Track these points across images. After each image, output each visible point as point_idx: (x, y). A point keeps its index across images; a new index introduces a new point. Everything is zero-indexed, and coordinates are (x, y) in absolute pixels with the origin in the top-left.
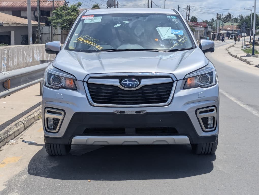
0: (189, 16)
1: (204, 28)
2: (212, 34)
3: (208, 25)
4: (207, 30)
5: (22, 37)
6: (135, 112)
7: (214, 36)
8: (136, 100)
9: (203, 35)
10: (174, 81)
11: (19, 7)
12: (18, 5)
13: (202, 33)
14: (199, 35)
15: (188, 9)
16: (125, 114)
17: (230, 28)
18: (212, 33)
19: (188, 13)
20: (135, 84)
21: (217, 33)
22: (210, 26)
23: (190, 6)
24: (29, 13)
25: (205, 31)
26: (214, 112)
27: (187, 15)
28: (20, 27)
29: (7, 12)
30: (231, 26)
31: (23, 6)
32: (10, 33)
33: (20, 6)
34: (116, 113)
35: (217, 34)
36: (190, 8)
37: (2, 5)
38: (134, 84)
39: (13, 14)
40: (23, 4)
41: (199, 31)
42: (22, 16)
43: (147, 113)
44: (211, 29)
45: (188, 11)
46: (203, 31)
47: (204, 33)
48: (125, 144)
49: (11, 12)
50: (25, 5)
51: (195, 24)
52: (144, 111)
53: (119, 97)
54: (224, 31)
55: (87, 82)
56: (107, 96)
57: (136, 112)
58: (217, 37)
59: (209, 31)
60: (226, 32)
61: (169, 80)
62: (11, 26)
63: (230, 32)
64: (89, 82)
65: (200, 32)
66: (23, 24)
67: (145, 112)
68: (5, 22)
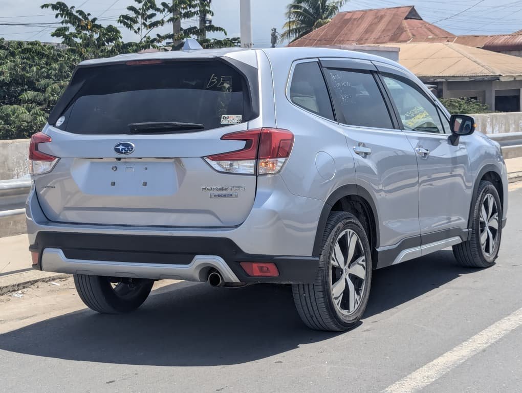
32: (518, 91)
62: (517, 79)
68: (504, 74)
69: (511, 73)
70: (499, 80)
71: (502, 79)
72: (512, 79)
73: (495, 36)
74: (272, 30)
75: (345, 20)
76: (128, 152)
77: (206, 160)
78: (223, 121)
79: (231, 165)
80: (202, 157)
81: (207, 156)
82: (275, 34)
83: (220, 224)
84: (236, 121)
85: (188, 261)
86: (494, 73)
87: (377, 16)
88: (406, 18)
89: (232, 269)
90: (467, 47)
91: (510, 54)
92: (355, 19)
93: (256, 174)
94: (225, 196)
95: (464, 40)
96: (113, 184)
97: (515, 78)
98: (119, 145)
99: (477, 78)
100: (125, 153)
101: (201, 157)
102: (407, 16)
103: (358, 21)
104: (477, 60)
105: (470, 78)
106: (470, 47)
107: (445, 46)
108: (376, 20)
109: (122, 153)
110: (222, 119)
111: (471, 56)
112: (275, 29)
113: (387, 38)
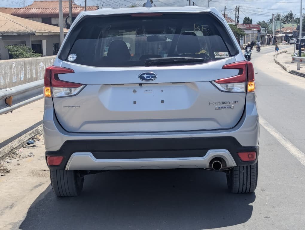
0: (238, 18)
1: (257, 31)
2: (268, 38)
3: (262, 28)
4: (260, 33)
5: (54, 45)
7: (270, 40)
9: (255, 40)
11: (49, 14)
12: (48, 11)
13: (255, 36)
14: (251, 39)
15: (237, 9)
17: (289, 31)
18: (266, 37)
19: (237, 14)
21: (272, 36)
22: (264, 29)
23: (239, 6)
24: (61, 20)
25: (258, 34)
27: (236, 17)
28: (51, 35)
29: (37, 19)
30: (291, 28)
31: (53, 12)
32: (41, 41)
33: (50, 12)
35: (273, 38)
36: (239, 8)
37: (32, 12)
39: (43, 22)
40: (54, 11)
41: (250, 35)
42: (52, 23)
44: (266, 32)
45: (237, 12)
46: (256, 35)
47: (257, 37)
49: (41, 20)
50: (55, 11)
51: (246, 27)
54: (283, 34)
58: (272, 41)
59: (262, 34)
60: (284, 35)
62: (43, 34)
63: (290, 35)
65: (252, 36)
66: (55, 32)
68: (37, 31)
69: (40, 30)
70: (35, 34)
71: (36, 34)
76: (152, 79)
77: (214, 83)
78: (217, 56)
79: (227, 86)
80: (211, 82)
81: (214, 81)
83: (220, 127)
84: (225, 56)
85: (203, 155)
86: (31, 30)
89: (234, 159)
93: (246, 92)
94: (226, 107)
96: (135, 102)
97: (42, 34)
98: (143, 74)
99: (21, 33)
100: (149, 80)
101: (209, 81)
105: (17, 33)
109: (147, 80)
110: (215, 55)
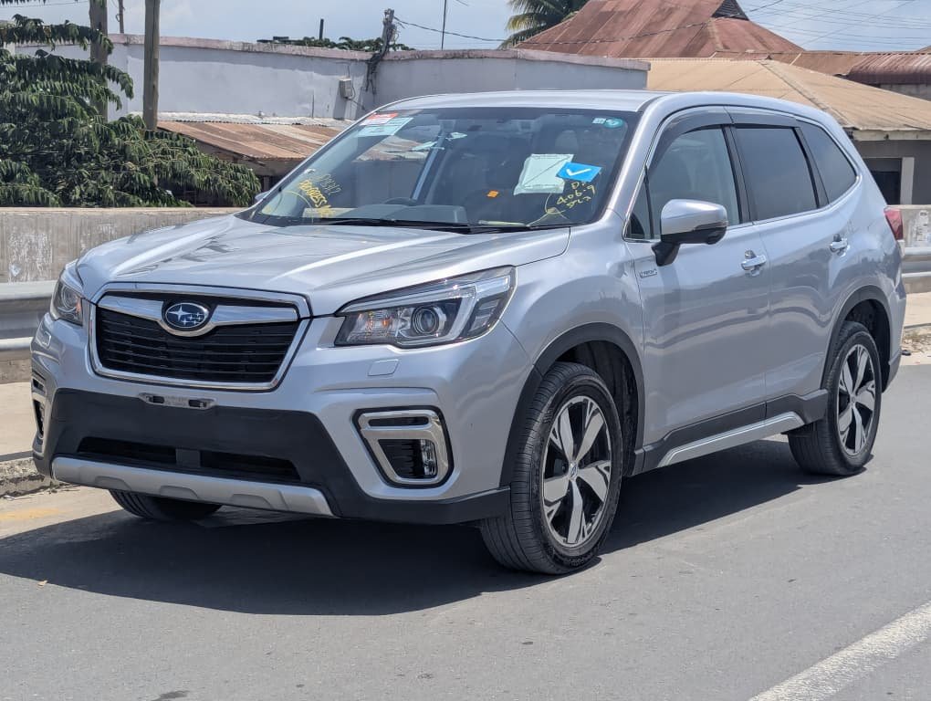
6: (187, 403)
8: (199, 366)
10: (300, 320)
16: (164, 404)
20: (197, 320)
26: (429, 425)
32: (899, 162)
34: (146, 400)
38: (193, 320)
43: (216, 408)
48: (167, 493)
52: (210, 400)
53: (157, 353)
55: (96, 305)
56: (136, 350)
57: (191, 402)
61: (288, 315)
64: (100, 305)
67: (212, 404)
68: (863, 125)
69: (879, 125)
72: (880, 138)
73: (874, 54)
74: (386, 13)
75: (602, 13)
82: (391, 22)
87: (662, 8)
88: (716, 15)
90: (807, 70)
91: (898, 91)
92: (621, 13)
95: (814, 60)
97: (887, 137)
102: (718, 10)
103: (625, 17)
104: (816, 96)
106: (812, 72)
107: (762, 67)
108: (659, 16)
111: (807, 88)
112: (392, 12)
113: (678, 50)
